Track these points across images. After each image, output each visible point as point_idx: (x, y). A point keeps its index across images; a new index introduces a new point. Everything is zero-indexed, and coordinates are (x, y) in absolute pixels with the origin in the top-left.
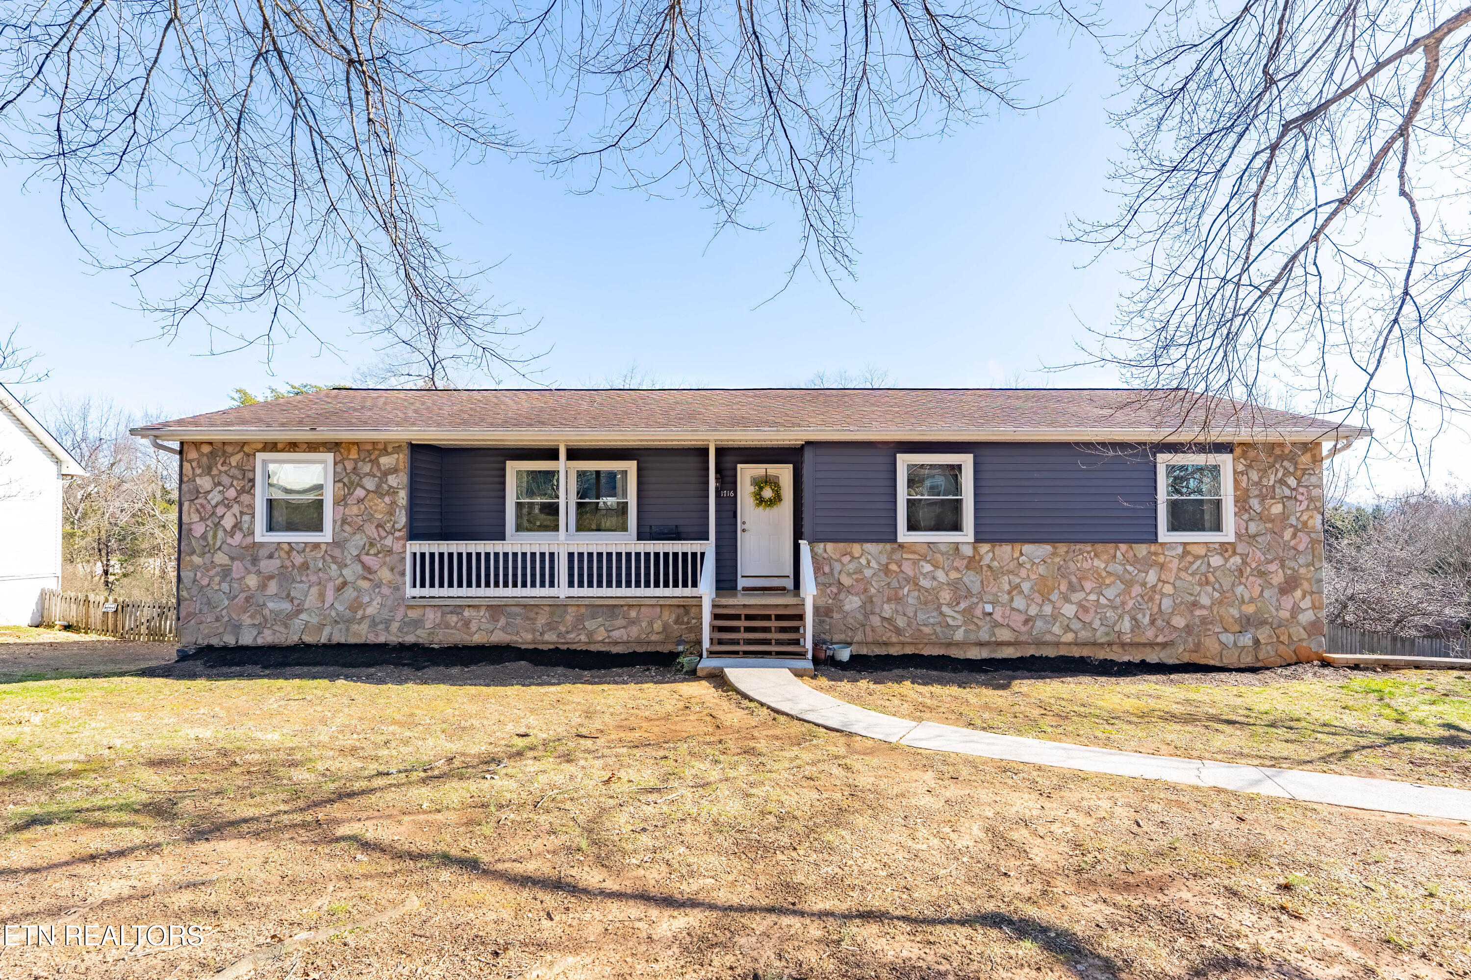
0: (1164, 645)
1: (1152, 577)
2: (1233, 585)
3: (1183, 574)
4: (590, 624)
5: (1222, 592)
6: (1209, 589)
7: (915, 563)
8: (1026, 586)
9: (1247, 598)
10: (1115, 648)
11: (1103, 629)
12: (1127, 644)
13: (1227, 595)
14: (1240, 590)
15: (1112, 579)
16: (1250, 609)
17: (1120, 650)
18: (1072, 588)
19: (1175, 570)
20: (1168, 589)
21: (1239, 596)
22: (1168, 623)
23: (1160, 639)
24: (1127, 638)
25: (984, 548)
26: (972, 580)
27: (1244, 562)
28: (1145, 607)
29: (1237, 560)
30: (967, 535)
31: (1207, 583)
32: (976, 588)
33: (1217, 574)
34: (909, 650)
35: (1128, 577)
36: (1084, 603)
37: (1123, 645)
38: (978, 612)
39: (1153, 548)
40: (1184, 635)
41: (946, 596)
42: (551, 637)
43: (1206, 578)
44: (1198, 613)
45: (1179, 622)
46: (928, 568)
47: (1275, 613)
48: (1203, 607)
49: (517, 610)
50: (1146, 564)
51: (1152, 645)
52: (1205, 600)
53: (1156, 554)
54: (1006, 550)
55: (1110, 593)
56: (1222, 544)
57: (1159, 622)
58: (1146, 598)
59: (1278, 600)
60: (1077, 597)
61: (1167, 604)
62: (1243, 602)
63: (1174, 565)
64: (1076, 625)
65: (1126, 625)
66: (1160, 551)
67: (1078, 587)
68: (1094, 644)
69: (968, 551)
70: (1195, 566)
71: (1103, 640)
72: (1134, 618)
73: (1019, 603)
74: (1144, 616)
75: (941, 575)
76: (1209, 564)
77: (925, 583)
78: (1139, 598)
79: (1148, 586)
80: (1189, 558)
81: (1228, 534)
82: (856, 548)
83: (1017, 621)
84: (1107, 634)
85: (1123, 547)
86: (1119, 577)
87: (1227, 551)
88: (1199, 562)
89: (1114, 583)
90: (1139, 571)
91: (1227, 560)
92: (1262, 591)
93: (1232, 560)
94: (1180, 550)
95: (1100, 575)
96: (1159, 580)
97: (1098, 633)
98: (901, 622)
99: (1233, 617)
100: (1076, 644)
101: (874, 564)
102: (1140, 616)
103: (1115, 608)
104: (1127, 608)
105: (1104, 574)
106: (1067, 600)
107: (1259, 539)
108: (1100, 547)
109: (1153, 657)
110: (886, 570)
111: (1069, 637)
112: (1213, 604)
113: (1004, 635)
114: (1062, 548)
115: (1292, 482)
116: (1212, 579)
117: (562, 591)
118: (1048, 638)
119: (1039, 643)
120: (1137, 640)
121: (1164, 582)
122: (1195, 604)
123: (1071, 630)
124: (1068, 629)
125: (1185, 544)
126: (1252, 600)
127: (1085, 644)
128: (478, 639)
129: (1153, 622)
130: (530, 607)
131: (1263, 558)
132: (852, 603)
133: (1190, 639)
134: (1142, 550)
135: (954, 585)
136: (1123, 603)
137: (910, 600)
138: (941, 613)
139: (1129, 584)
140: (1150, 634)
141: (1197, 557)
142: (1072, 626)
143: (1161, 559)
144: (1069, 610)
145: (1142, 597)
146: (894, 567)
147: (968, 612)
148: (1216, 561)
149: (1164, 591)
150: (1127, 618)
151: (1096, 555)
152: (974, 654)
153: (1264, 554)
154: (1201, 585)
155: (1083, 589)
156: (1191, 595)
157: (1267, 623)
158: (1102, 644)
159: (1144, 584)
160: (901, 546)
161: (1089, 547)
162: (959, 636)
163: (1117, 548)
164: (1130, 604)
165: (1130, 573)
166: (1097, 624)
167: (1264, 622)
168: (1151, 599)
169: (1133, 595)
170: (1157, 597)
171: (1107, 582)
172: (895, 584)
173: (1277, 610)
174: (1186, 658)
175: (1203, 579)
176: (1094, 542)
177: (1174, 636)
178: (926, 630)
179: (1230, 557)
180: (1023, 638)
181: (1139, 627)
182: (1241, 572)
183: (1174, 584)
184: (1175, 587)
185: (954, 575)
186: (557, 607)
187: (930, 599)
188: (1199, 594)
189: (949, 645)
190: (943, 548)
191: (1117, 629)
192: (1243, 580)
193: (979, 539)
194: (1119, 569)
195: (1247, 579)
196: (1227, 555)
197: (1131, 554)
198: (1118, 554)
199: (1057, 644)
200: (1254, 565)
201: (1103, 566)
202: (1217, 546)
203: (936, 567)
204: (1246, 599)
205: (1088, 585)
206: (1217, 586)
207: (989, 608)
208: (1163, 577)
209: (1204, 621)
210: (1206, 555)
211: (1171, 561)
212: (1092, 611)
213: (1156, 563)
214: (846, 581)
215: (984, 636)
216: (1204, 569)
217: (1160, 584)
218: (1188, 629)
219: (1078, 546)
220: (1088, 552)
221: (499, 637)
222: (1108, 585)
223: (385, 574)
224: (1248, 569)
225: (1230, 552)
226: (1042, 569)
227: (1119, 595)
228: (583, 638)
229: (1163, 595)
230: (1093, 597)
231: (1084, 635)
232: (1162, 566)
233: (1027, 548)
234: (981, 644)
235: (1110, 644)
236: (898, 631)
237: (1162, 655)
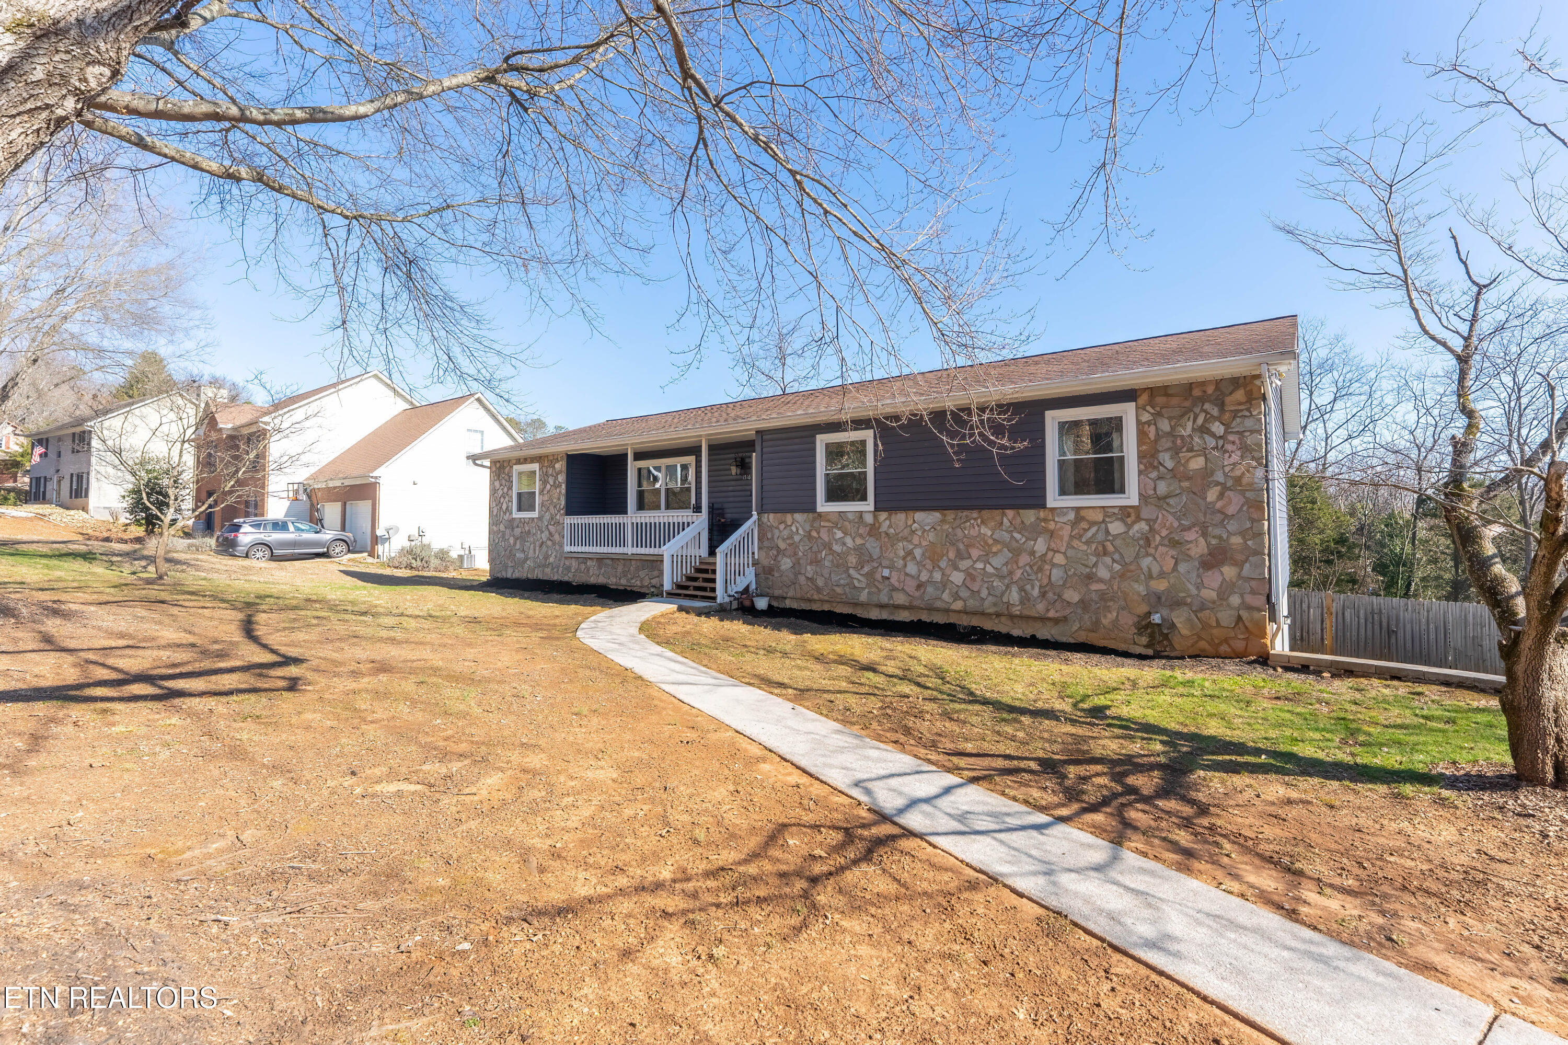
0: (1056, 621)
1: (1040, 546)
2: (1137, 556)
3: (1075, 543)
4: (642, 574)
5: (1125, 565)
6: (1108, 560)
7: (830, 530)
8: (918, 553)
9: (1155, 570)
10: (1003, 619)
11: (990, 598)
12: (1016, 616)
13: (1132, 567)
14: (1146, 562)
15: (999, 547)
16: (1161, 586)
17: (1009, 623)
18: (960, 556)
19: (1066, 538)
20: (1059, 559)
21: (1145, 569)
22: (1059, 596)
23: (1051, 614)
24: (1016, 610)
25: (883, 516)
26: (873, 546)
27: (1151, 529)
28: (1033, 577)
29: (1143, 526)
30: (868, 506)
31: (1105, 553)
32: (876, 553)
33: (1118, 542)
34: (826, 607)
35: (1014, 544)
36: (971, 571)
37: (1012, 617)
38: (878, 576)
39: (1042, 514)
40: (1079, 611)
41: (852, 560)
42: (623, 581)
43: (1104, 547)
44: (1094, 587)
45: (1072, 596)
46: (839, 534)
47: (1194, 591)
48: (1101, 581)
49: (609, 562)
50: (1035, 531)
51: (1043, 619)
52: (1103, 573)
53: (1045, 520)
54: (900, 517)
55: (997, 561)
56: (1122, 508)
57: (1050, 595)
58: (1035, 568)
59: (1199, 576)
60: (965, 564)
61: (1057, 574)
62: (1150, 577)
63: (1066, 532)
64: (964, 593)
65: (1014, 596)
66: (1050, 517)
67: (966, 555)
68: (983, 614)
69: (869, 519)
70: (1089, 534)
71: (991, 610)
72: (1022, 589)
73: (912, 568)
74: (1033, 588)
75: (849, 541)
76: (1107, 532)
77: (837, 548)
78: (1028, 568)
79: (1037, 555)
80: (1084, 525)
81: (1131, 497)
82: (789, 518)
83: (910, 585)
84: (995, 604)
85: (1010, 513)
86: (1006, 545)
87: (1129, 516)
88: (1094, 529)
89: (1000, 551)
90: (1028, 539)
91: (1129, 527)
92: (1176, 564)
93: (1136, 527)
94: (1072, 516)
95: (986, 543)
96: (1048, 549)
97: (986, 603)
98: (820, 582)
99: (1139, 594)
100: (965, 612)
101: (801, 531)
102: (1028, 587)
103: (1002, 577)
104: (1015, 578)
105: (990, 541)
106: (956, 568)
107: (1172, 501)
108: (986, 513)
109: (1043, 633)
110: (809, 536)
111: (958, 605)
112: (1113, 578)
113: (900, 599)
114: (950, 515)
115: (1218, 428)
116: (1110, 548)
117: (630, 550)
118: (938, 604)
119: (931, 609)
120: (1026, 612)
121: (1055, 552)
122: (1090, 577)
123: (961, 598)
124: (956, 597)
125: (1078, 509)
126: (1162, 575)
127: (975, 613)
128: (593, 580)
129: (1043, 595)
130: (615, 559)
131: (1176, 524)
132: (786, 563)
133: (1086, 617)
134: (1030, 516)
135: (859, 550)
136: (1011, 573)
137: (827, 563)
138: (849, 576)
139: (1017, 552)
140: (1041, 607)
141: (1092, 524)
142: (961, 594)
143: (1052, 526)
144: (957, 578)
145: (1031, 567)
146: (814, 534)
147: (870, 575)
148: (1116, 528)
149: (1055, 561)
150: (1014, 589)
151: (982, 522)
152: (875, 614)
153: (1178, 519)
154: (1097, 555)
155: (970, 557)
156: (1086, 566)
157: (1186, 604)
158: (990, 614)
159: (1032, 553)
160: (820, 515)
161: (975, 514)
162: (863, 597)
163: (1004, 514)
164: (1018, 574)
165: (1017, 541)
166: (984, 594)
167: (1178, 604)
168: (1040, 569)
169: (1021, 564)
170: (1047, 567)
171: (994, 549)
172: (815, 549)
173: (1198, 588)
174: (1082, 637)
175: (1100, 548)
176: (980, 508)
177: (1068, 611)
178: (839, 590)
179: (1134, 523)
180: (916, 603)
181: (1029, 600)
182: (1148, 542)
183: (1064, 554)
184: (1067, 558)
185: (859, 541)
186: (626, 559)
187: (840, 564)
188: (1095, 565)
189: (856, 605)
190: (850, 516)
191: (1005, 599)
192: (1152, 551)
193: (877, 509)
194: (1006, 536)
195: (1156, 548)
196: (1129, 520)
197: (1018, 520)
198: (1005, 520)
199: (947, 611)
200: (1164, 533)
201: (989, 533)
202: (1116, 511)
203: (845, 534)
204: (1155, 574)
205: (975, 553)
206: (1116, 557)
207: (886, 573)
208: (1053, 545)
209: (1103, 596)
210: (1104, 521)
211: (1062, 528)
212: (979, 579)
213: (1046, 530)
214: (782, 545)
215: (884, 599)
216: (1101, 536)
217: (1050, 554)
218: (1084, 604)
219: (966, 513)
220: (975, 519)
221: (601, 580)
222: (995, 553)
223: (557, 537)
224: (1158, 538)
225: (1133, 518)
226: (931, 536)
227: (1006, 564)
228: (638, 583)
229: (1054, 565)
230: (980, 565)
231: (972, 604)
232: (1052, 534)
233: (919, 516)
234: (882, 606)
235: (998, 615)
236: (819, 590)
237: (1053, 632)
